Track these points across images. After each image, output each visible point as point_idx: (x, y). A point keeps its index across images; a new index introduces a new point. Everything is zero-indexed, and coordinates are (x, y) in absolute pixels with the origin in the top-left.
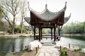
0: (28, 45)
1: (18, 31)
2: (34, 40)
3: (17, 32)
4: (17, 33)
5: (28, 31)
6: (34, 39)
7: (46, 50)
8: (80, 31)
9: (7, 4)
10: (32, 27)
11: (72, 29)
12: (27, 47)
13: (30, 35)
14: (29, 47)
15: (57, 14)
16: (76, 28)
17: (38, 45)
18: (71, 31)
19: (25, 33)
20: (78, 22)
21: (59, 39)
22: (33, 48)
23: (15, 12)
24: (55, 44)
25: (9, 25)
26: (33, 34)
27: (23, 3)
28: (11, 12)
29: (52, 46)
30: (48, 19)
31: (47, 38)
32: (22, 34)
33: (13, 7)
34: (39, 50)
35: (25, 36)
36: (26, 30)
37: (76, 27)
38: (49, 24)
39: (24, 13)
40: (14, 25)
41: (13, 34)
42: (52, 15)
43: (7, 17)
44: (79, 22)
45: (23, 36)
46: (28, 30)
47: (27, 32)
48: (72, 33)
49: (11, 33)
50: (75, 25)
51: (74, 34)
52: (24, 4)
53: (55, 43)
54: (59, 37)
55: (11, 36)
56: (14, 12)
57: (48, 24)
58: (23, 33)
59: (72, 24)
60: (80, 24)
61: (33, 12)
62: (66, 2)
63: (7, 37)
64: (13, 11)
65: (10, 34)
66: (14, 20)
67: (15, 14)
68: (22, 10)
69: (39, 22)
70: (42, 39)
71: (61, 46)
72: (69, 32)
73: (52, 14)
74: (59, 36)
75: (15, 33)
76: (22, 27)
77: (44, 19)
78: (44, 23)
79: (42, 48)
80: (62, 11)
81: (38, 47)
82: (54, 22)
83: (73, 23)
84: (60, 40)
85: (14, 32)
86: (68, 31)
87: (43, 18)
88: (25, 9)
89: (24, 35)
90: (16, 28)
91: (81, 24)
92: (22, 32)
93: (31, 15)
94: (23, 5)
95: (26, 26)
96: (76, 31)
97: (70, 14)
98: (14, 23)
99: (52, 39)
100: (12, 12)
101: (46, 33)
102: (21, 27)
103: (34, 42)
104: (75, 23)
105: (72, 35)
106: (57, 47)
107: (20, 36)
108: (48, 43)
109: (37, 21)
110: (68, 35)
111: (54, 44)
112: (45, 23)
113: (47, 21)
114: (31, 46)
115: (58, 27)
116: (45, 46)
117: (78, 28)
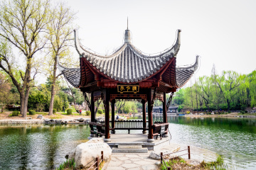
0: (73, 151)
1: (41, 107)
2: (92, 136)
3: (38, 109)
4: (37, 111)
5: (73, 103)
6: (92, 133)
7: (123, 165)
8: (239, 102)
9: (6, 18)
10: (86, 96)
11: (214, 97)
12: (69, 158)
13: (79, 118)
14: (76, 158)
15: (155, 61)
16: (227, 94)
17: (102, 152)
18: (212, 104)
19: (63, 113)
20: (232, 73)
21: (163, 131)
22: (87, 159)
23: (33, 44)
24: (151, 147)
25: (9, 86)
26: (88, 114)
27: (58, 15)
28: (19, 46)
29: (140, 154)
30: (130, 78)
31: (129, 129)
32: (53, 116)
33: (27, 29)
34: (104, 164)
35: (64, 120)
36: (68, 103)
37: (226, 89)
38: (133, 90)
39: (59, 49)
40: (28, 87)
41: (23, 116)
42: (142, 63)
43: (5, 59)
44: (234, 73)
45: (57, 123)
46: (71, 101)
47: (70, 107)
48: (215, 110)
49: (16, 112)
50: (223, 83)
51: (220, 113)
52: (61, 19)
53: (150, 144)
54: (164, 128)
55: (18, 124)
56: (30, 45)
57: (131, 89)
58: (58, 111)
59: (213, 82)
60: (238, 80)
61: (88, 59)
62: (179, 31)
63: (6, 126)
64: (26, 41)
65: (13, 115)
66: (28, 71)
67: (32, 51)
68: (54, 37)
69: (106, 85)
70: (114, 133)
71: (162, 154)
72: (204, 106)
73: (144, 60)
74: (165, 124)
75: (31, 113)
76: (52, 91)
77: (119, 76)
78: (120, 87)
79: (112, 159)
80: (169, 53)
81: (100, 155)
82: (147, 83)
83: (217, 78)
84: (168, 134)
85: (29, 107)
86: (201, 105)
87: (115, 75)
88: (63, 36)
89: (58, 120)
90: (35, 94)
91: (241, 81)
92: (52, 109)
93: (83, 65)
94: (57, 21)
95: (67, 89)
96: (226, 104)
97: (197, 57)
98: (27, 79)
99: (144, 132)
100: (23, 44)
101: (131, 110)
102: (50, 93)
103: (90, 144)
104: (223, 79)
105: (213, 116)
106: (154, 156)
107: (46, 123)
108: (131, 146)
109: (100, 80)
110: (202, 116)
111: (146, 148)
112: (122, 87)
113: (128, 81)
114: (81, 153)
115: (162, 96)
116: (122, 154)
117: (232, 92)
